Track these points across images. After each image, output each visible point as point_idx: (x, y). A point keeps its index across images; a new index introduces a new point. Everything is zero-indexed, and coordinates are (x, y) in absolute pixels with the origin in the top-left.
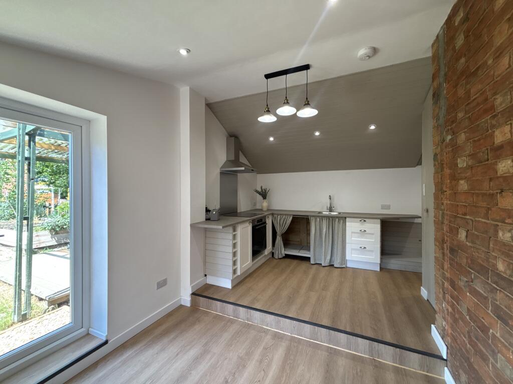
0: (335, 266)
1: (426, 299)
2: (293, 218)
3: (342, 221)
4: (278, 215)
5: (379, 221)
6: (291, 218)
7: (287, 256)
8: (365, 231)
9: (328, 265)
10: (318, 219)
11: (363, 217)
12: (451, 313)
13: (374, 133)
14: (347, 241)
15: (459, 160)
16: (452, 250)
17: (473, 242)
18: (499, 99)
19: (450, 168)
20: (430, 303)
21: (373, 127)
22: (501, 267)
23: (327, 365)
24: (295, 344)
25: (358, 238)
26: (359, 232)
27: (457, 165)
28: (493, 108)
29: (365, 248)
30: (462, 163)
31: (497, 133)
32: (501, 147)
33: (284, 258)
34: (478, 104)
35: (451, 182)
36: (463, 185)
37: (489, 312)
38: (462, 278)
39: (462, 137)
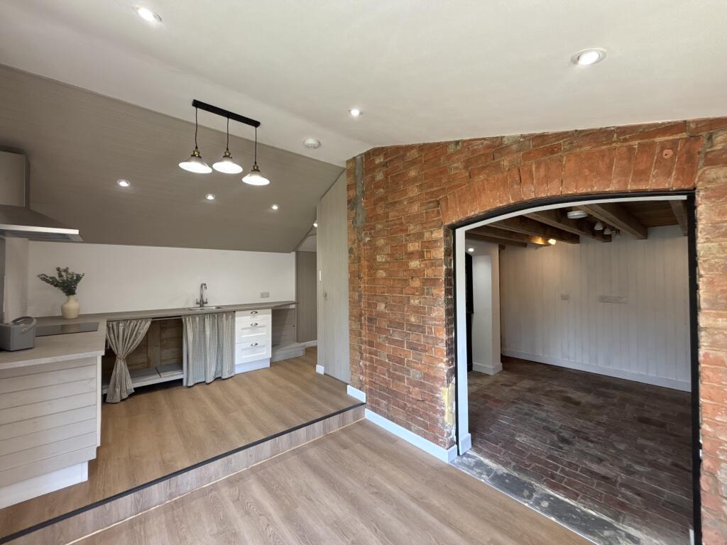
0: (223, 378)
1: (323, 373)
2: (152, 323)
3: (230, 316)
4: (118, 322)
5: (270, 311)
6: (149, 323)
7: (139, 391)
8: (256, 324)
9: (212, 380)
10: (197, 319)
11: (254, 308)
12: (370, 365)
13: (274, 214)
14: (237, 341)
15: (378, 257)
16: (370, 320)
17: (391, 310)
18: (411, 227)
19: (368, 261)
20: (329, 375)
21: (275, 207)
22: (413, 319)
23: (306, 462)
24: (262, 471)
25: (250, 334)
26: (250, 326)
27: (375, 259)
28: (407, 230)
29: (257, 344)
30: (379, 259)
31: (410, 245)
32: (412, 253)
33: (131, 396)
34: (395, 224)
35: (369, 271)
36: (381, 274)
37: (405, 349)
38: (381, 336)
39: (381, 242)
